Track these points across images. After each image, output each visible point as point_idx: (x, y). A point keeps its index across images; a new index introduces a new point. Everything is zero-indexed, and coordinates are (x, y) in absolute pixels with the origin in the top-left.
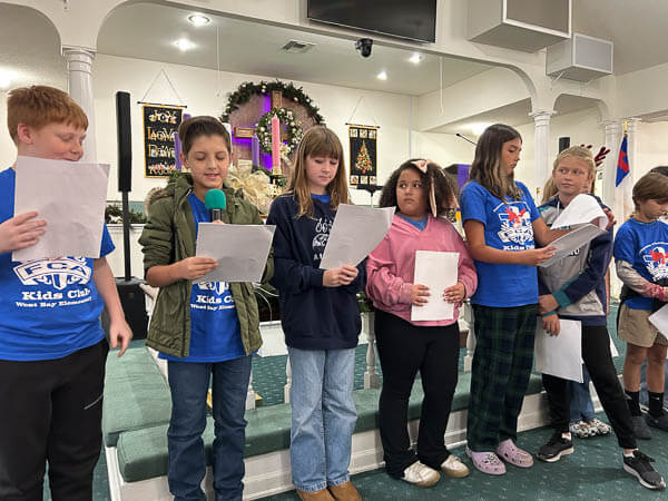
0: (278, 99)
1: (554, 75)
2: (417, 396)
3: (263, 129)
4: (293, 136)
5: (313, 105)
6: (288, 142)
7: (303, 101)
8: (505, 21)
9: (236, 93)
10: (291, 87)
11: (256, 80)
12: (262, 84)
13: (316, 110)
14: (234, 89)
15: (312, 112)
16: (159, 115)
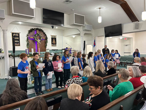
0: (38, 31)
1: (84, 30)
2: (59, 79)
3: (35, 37)
4: (41, 38)
5: (44, 32)
6: (40, 39)
7: (42, 31)
8: (74, 23)
9: (30, 30)
10: (40, 29)
11: (34, 28)
12: (35, 28)
13: (45, 33)
14: (29, 29)
15: (44, 33)
16: (15, 34)
